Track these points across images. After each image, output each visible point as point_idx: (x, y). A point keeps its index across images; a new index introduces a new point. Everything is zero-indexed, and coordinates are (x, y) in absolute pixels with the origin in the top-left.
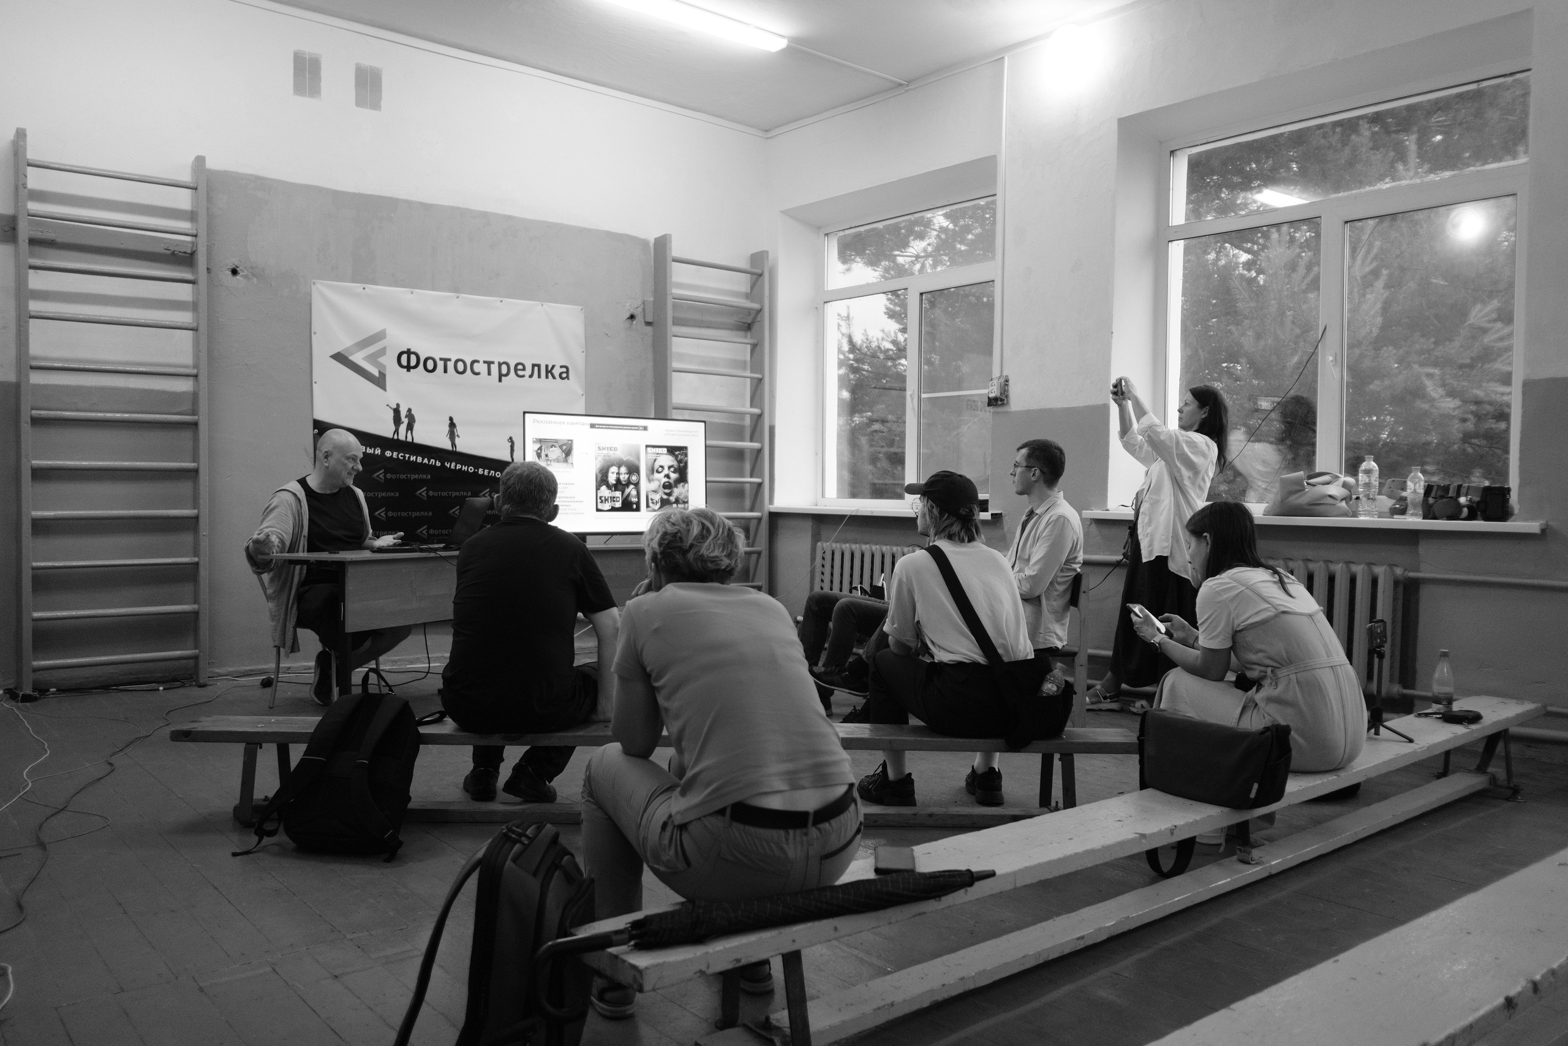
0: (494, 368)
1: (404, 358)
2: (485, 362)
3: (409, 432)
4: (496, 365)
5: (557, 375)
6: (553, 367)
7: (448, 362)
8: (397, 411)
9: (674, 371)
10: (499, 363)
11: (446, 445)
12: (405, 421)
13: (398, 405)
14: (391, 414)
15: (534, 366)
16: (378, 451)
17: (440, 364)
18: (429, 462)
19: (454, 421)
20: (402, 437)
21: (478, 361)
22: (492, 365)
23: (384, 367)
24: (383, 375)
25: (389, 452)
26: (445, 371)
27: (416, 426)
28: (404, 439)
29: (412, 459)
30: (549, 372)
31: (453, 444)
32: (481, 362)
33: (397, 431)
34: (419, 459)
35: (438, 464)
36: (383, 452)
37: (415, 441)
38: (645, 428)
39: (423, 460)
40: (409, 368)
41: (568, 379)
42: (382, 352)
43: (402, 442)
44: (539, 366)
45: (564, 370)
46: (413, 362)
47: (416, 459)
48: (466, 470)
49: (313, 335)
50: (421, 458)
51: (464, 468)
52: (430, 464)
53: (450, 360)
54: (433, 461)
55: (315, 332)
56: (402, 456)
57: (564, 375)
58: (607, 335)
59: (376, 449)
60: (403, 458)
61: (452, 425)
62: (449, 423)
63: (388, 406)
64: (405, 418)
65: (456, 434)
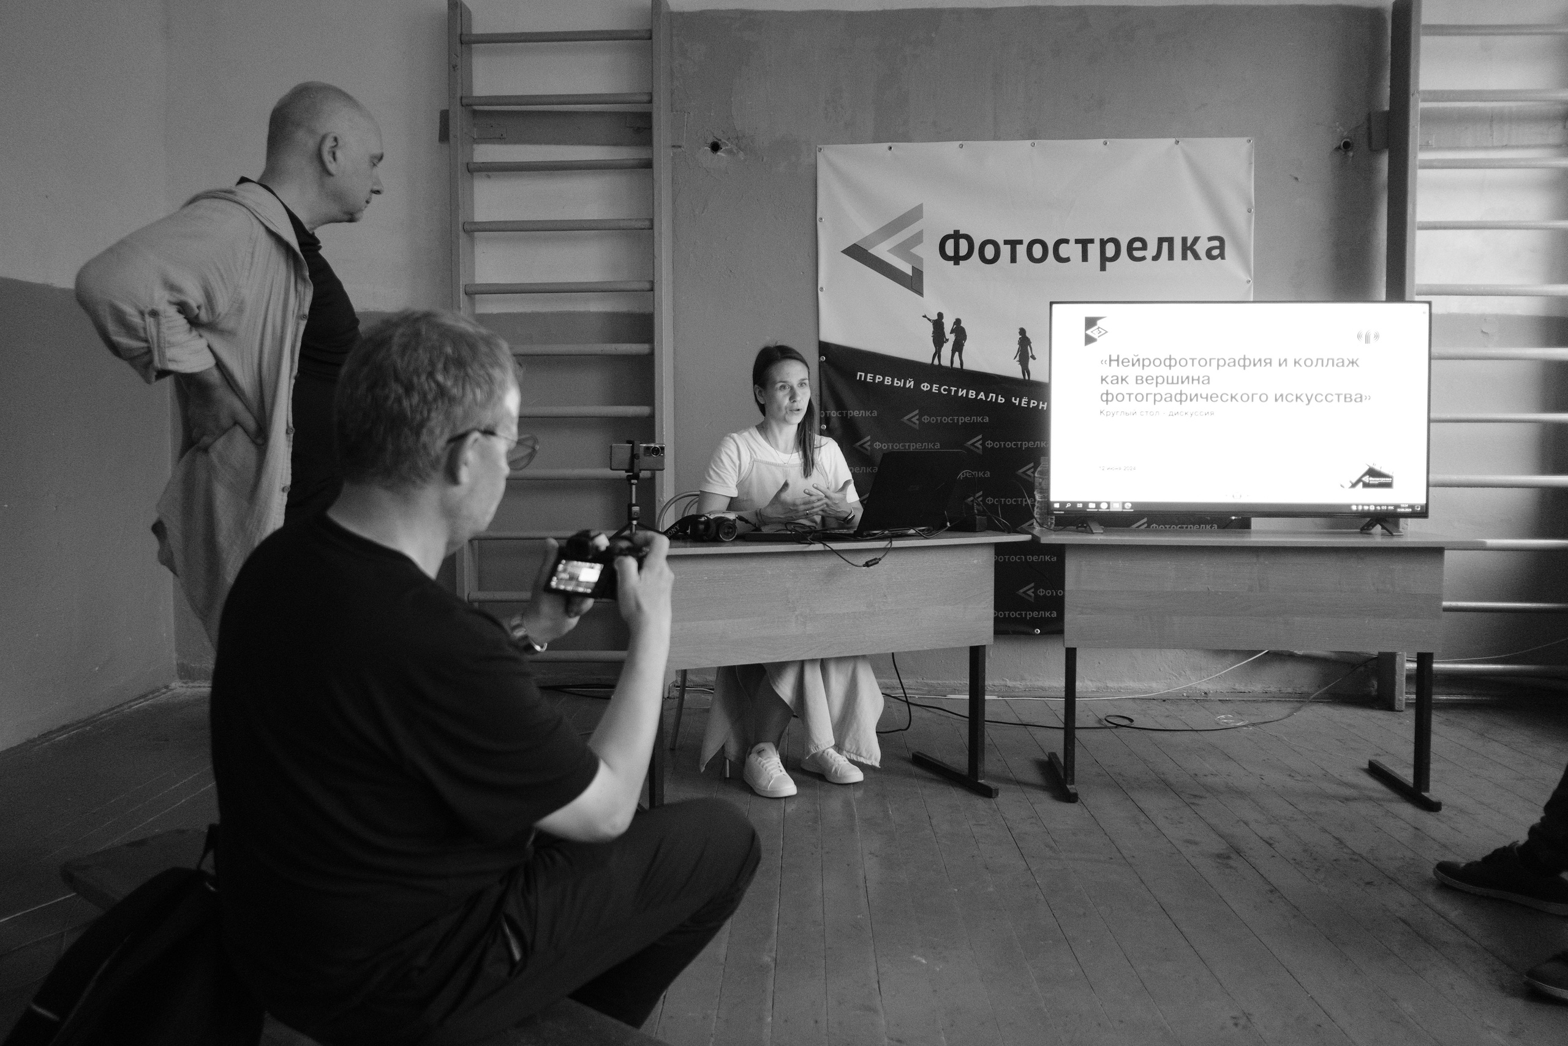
0: (1094, 250)
1: (950, 244)
2: (1077, 241)
3: (957, 354)
4: (1097, 243)
5: (1202, 253)
6: (1196, 239)
7: (1018, 247)
8: (938, 324)
10: (1102, 240)
11: (1015, 371)
12: (951, 338)
13: (940, 315)
14: (930, 328)
15: (1161, 241)
16: (910, 384)
17: (1006, 250)
18: (986, 397)
19: (1028, 335)
20: (945, 362)
21: (1066, 241)
22: (1089, 245)
23: (920, 260)
24: (918, 273)
25: (926, 384)
26: (1013, 260)
27: (968, 346)
28: (948, 364)
29: (960, 394)
30: (1189, 248)
31: (1025, 369)
32: (1072, 242)
33: (938, 353)
34: (972, 394)
35: (1001, 400)
36: (917, 385)
37: (966, 367)
39: (977, 395)
40: (957, 259)
41: (1223, 258)
42: (918, 239)
44: (1170, 241)
45: (1216, 243)
46: (963, 251)
47: (967, 393)
48: (1045, 409)
49: (818, 222)
50: (974, 392)
51: (1041, 405)
52: (989, 400)
53: (1020, 242)
54: (992, 397)
55: (821, 219)
56: (944, 390)
57: (1215, 252)
58: (1296, 179)
59: (908, 381)
60: (946, 393)
61: (1024, 341)
62: (1020, 338)
63: (925, 316)
64: (951, 333)
65: (1030, 355)
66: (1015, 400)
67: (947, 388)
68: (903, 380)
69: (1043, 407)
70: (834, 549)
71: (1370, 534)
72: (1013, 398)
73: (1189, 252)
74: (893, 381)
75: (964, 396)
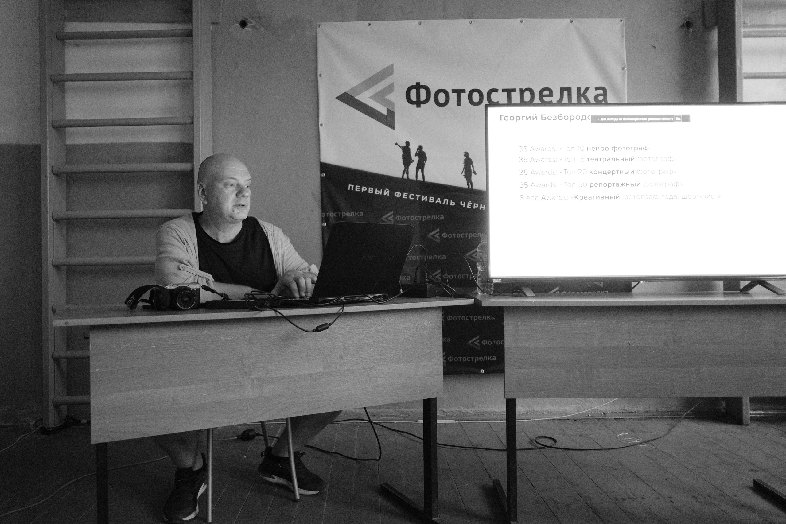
0: (516, 96)
1: (413, 93)
2: (504, 90)
3: (420, 171)
4: (518, 91)
5: (591, 99)
6: (587, 89)
7: (462, 94)
8: (406, 150)
9: (746, 78)
10: (521, 90)
11: (462, 183)
12: (416, 159)
13: (408, 143)
14: (400, 152)
15: (562, 90)
16: (387, 193)
17: (453, 97)
18: (442, 201)
19: (470, 157)
20: (412, 176)
21: (496, 90)
22: (512, 93)
23: (392, 104)
24: (391, 113)
25: (398, 193)
26: (459, 103)
27: (428, 165)
28: (414, 178)
29: (423, 200)
30: (582, 94)
31: (469, 181)
32: (500, 91)
33: (406, 170)
34: (432, 200)
35: (452, 203)
36: (392, 193)
37: (427, 179)
38: (686, 119)
39: (435, 200)
40: (418, 103)
41: (606, 102)
42: (390, 89)
44: (569, 90)
45: (601, 92)
46: (423, 97)
47: (428, 199)
48: (484, 209)
49: (319, 78)
50: (433, 198)
51: (481, 207)
52: (444, 203)
53: (464, 91)
54: (446, 201)
55: (321, 75)
56: (412, 197)
57: (601, 98)
58: (655, 47)
59: (385, 191)
60: (413, 199)
61: (468, 162)
62: (465, 159)
63: (396, 144)
64: (415, 156)
65: (472, 171)
66: (463, 203)
67: (413, 195)
68: (381, 190)
69: (482, 209)
71: (748, 294)
72: (461, 202)
73: (582, 98)
74: (374, 191)
75: (426, 201)
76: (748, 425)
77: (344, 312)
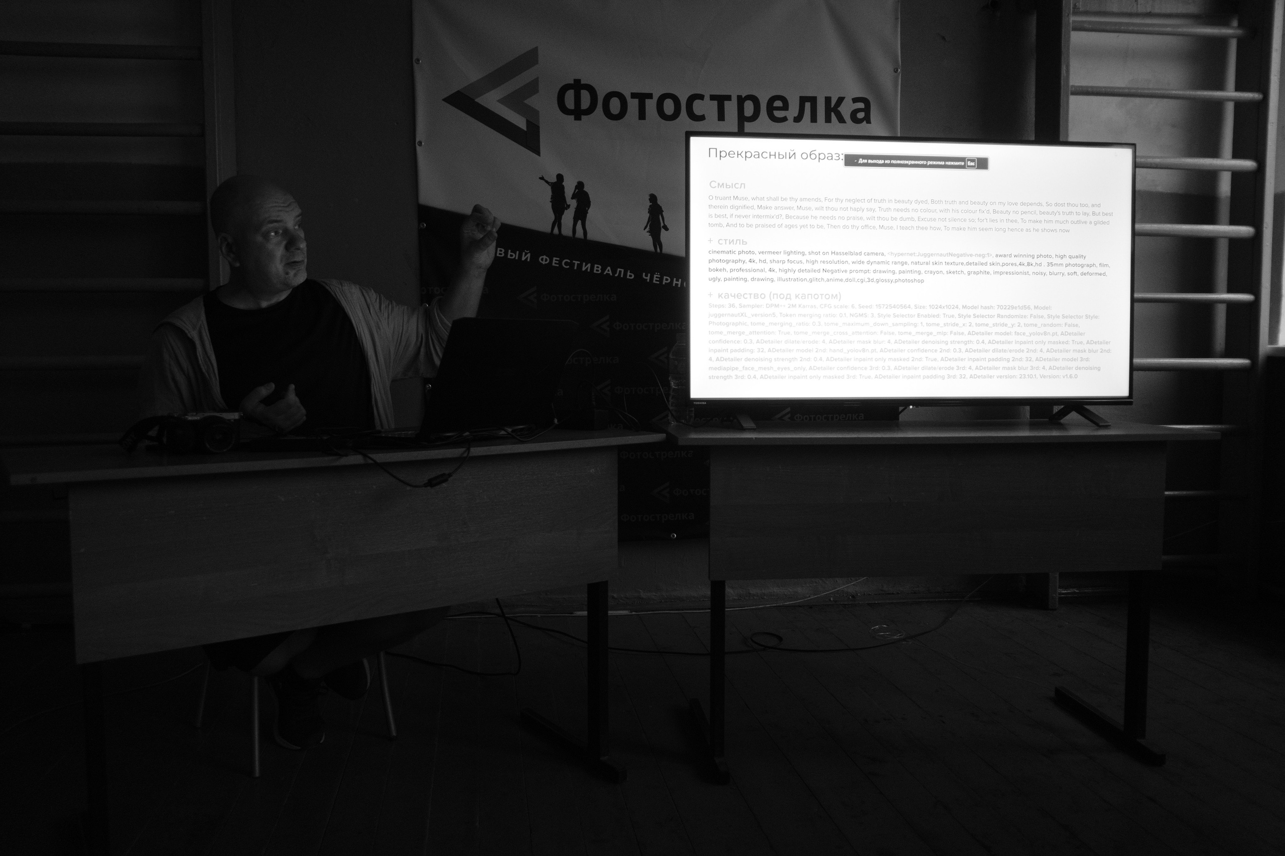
0: (731, 108)
1: (570, 96)
2: (713, 98)
3: (579, 222)
4: (735, 100)
5: (847, 116)
6: (841, 100)
7: (648, 101)
8: (557, 187)
9: (1074, 93)
10: (739, 97)
11: (645, 242)
12: (573, 204)
13: (560, 177)
14: (548, 191)
15: (803, 100)
16: (526, 257)
17: (633, 104)
18: (614, 272)
19: (659, 202)
20: (567, 231)
21: (701, 97)
22: (726, 103)
23: (536, 113)
24: (534, 128)
25: (545, 257)
26: (642, 115)
27: (592, 213)
28: (570, 234)
29: (584, 269)
30: (833, 108)
31: (657, 241)
32: (707, 98)
33: (557, 221)
34: (598, 269)
35: (630, 276)
36: (535, 257)
37: (591, 236)
38: (982, 164)
39: (603, 270)
40: (578, 113)
41: (869, 122)
42: (532, 88)
43: (566, 238)
44: (813, 100)
45: (861, 105)
46: (585, 103)
47: (592, 268)
48: (679, 286)
49: (415, 64)
50: (600, 267)
51: (675, 282)
52: (616, 275)
53: (650, 96)
54: (620, 272)
55: (418, 60)
56: (566, 264)
57: (861, 115)
58: (944, 38)
59: (524, 253)
60: (568, 267)
61: (655, 210)
62: (650, 206)
63: (542, 178)
64: (572, 198)
65: (662, 224)
66: (646, 276)
67: (569, 261)
68: (518, 252)
69: (677, 285)
70: (378, 461)
71: (1061, 424)
72: (644, 274)
73: (833, 114)
74: (506, 253)
75: (589, 270)
76: (1055, 610)
77: (471, 455)
